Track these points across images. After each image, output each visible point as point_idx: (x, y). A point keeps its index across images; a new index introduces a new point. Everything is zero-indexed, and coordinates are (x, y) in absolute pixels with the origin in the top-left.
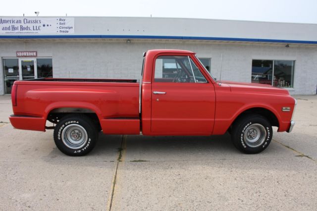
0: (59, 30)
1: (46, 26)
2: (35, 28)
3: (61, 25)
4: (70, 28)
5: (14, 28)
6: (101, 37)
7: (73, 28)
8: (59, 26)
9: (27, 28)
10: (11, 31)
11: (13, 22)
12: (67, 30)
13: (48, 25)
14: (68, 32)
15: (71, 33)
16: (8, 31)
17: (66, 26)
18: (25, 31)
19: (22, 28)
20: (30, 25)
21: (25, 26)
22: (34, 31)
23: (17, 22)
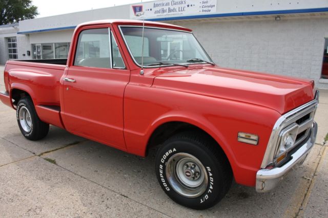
0: (201, 9)
1: (190, 6)
2: (180, 10)
3: (204, 4)
4: (212, 6)
5: (164, 11)
6: (243, 14)
7: (216, 6)
8: (201, 5)
9: (174, 10)
10: (161, 14)
11: (163, 5)
12: (210, 8)
13: (191, 5)
14: (210, 11)
15: (213, 11)
16: (159, 14)
17: (208, 4)
18: (172, 13)
19: (170, 10)
20: (176, 7)
21: (172, 8)
22: (180, 13)
23: (166, 5)
